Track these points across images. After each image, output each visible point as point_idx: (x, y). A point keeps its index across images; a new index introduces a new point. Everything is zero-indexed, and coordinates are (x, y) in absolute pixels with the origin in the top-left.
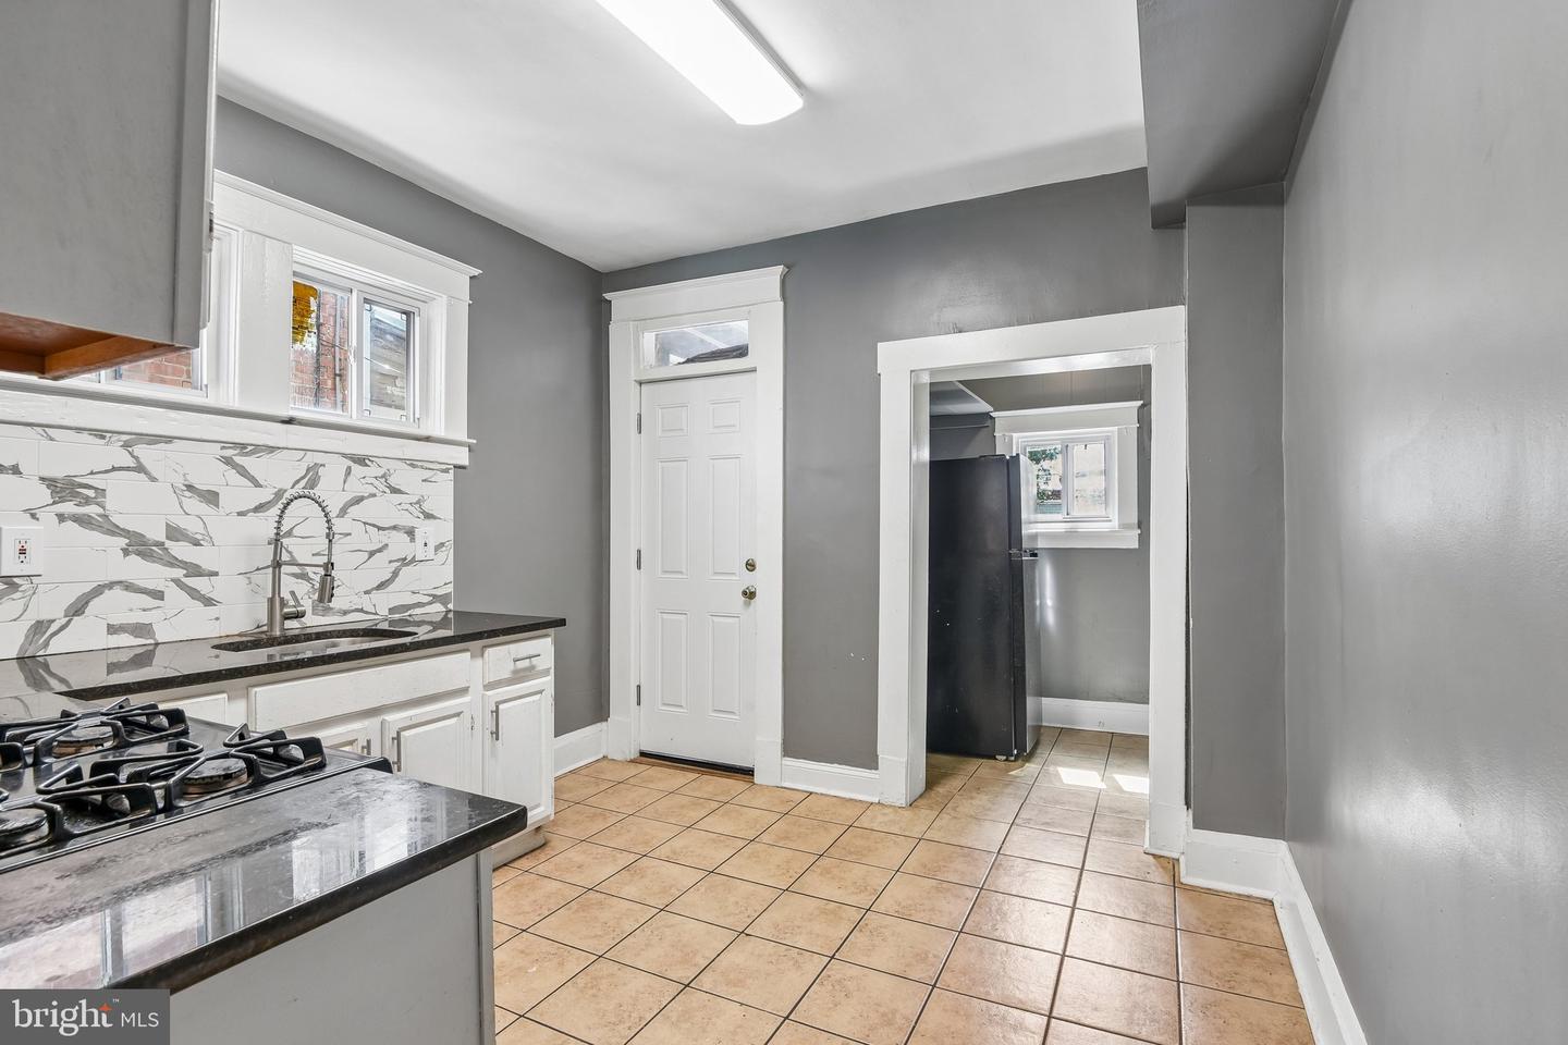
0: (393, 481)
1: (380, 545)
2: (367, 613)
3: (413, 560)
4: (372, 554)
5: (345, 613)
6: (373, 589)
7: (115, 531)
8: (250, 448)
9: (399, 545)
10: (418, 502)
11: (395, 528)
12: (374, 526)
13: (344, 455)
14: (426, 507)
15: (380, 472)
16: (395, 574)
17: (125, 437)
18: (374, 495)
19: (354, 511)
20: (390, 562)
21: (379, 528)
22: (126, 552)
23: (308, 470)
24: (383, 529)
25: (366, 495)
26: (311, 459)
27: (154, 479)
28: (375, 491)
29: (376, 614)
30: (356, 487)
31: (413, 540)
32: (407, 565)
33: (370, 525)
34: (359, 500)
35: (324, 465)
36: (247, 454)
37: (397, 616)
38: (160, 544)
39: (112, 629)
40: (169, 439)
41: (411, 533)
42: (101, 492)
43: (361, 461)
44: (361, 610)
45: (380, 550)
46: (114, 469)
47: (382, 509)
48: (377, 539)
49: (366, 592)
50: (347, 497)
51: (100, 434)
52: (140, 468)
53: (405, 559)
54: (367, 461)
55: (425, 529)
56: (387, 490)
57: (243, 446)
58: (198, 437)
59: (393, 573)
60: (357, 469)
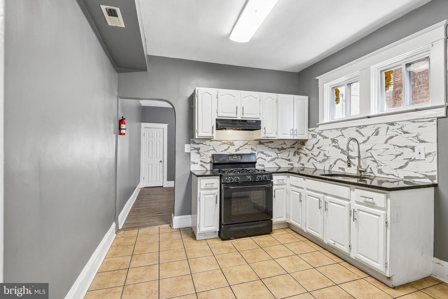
0: (404, 129)
1: (400, 153)
2: (395, 176)
3: (414, 159)
4: (397, 156)
5: (388, 175)
6: (398, 168)
7: (339, 148)
8: (362, 126)
9: (408, 153)
10: (416, 136)
11: (406, 147)
12: (397, 146)
13: (387, 123)
14: (421, 138)
15: (399, 127)
16: (407, 164)
17: (340, 129)
18: (397, 135)
19: (390, 141)
20: (404, 159)
21: (399, 147)
22: (341, 153)
23: (376, 130)
24: (401, 147)
25: (394, 135)
26: (376, 126)
27: (345, 137)
28: (397, 134)
29: (399, 177)
30: (391, 133)
31: (414, 151)
32: (412, 161)
33: (396, 146)
34: (392, 137)
35: (380, 128)
36: (361, 128)
37: (407, 180)
38: (346, 151)
39: (340, 168)
40: (347, 128)
41: (413, 148)
42: (338, 140)
43: (392, 124)
44: (393, 175)
45: (400, 155)
46: (339, 136)
47: (401, 140)
48: (399, 151)
49: (395, 169)
50: (388, 137)
51: (337, 129)
52: (343, 135)
53: (411, 159)
54: (394, 124)
55: (420, 147)
56: (403, 133)
57: (360, 126)
58: (351, 126)
59: (406, 163)
60: (391, 127)
